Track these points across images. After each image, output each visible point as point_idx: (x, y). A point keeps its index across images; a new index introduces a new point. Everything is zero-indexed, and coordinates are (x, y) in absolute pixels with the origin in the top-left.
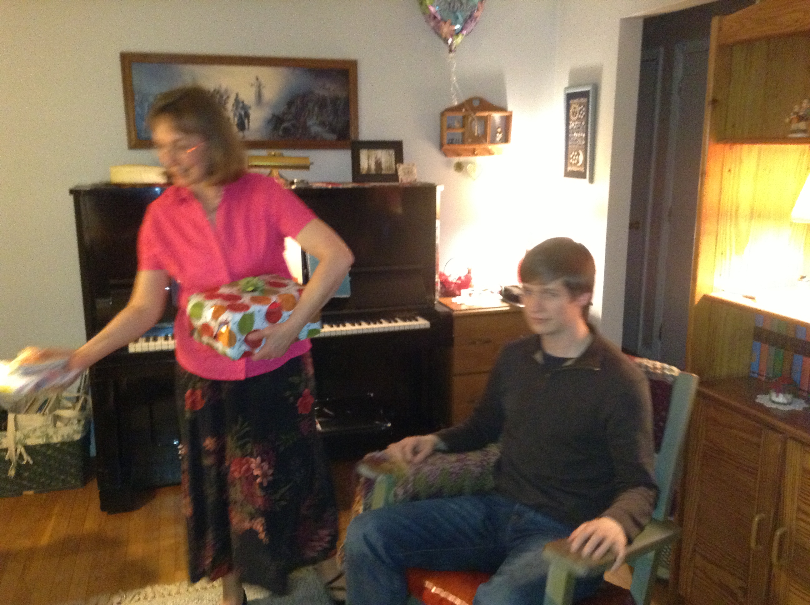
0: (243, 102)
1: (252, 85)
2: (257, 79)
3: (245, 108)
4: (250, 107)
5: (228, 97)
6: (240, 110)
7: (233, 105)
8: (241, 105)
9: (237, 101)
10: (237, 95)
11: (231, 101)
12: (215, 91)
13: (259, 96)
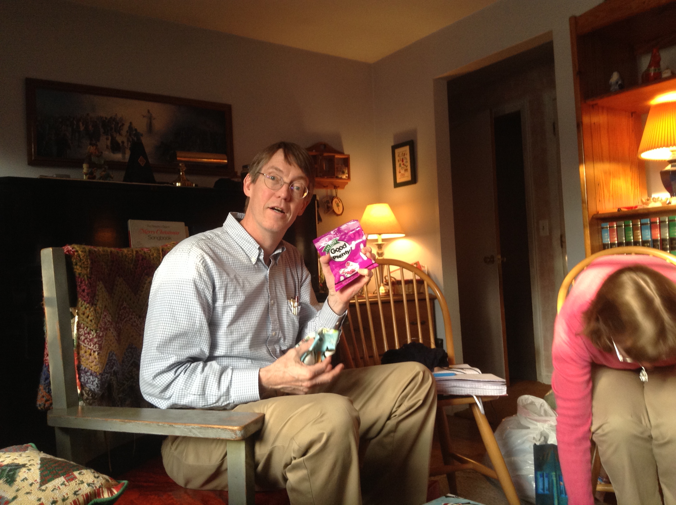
0: (136, 130)
1: (144, 117)
2: (149, 112)
3: (138, 135)
4: (142, 135)
5: (123, 125)
6: (133, 137)
7: (127, 132)
8: (134, 132)
9: (130, 128)
10: (131, 123)
11: (126, 128)
12: (111, 118)
13: (150, 126)
